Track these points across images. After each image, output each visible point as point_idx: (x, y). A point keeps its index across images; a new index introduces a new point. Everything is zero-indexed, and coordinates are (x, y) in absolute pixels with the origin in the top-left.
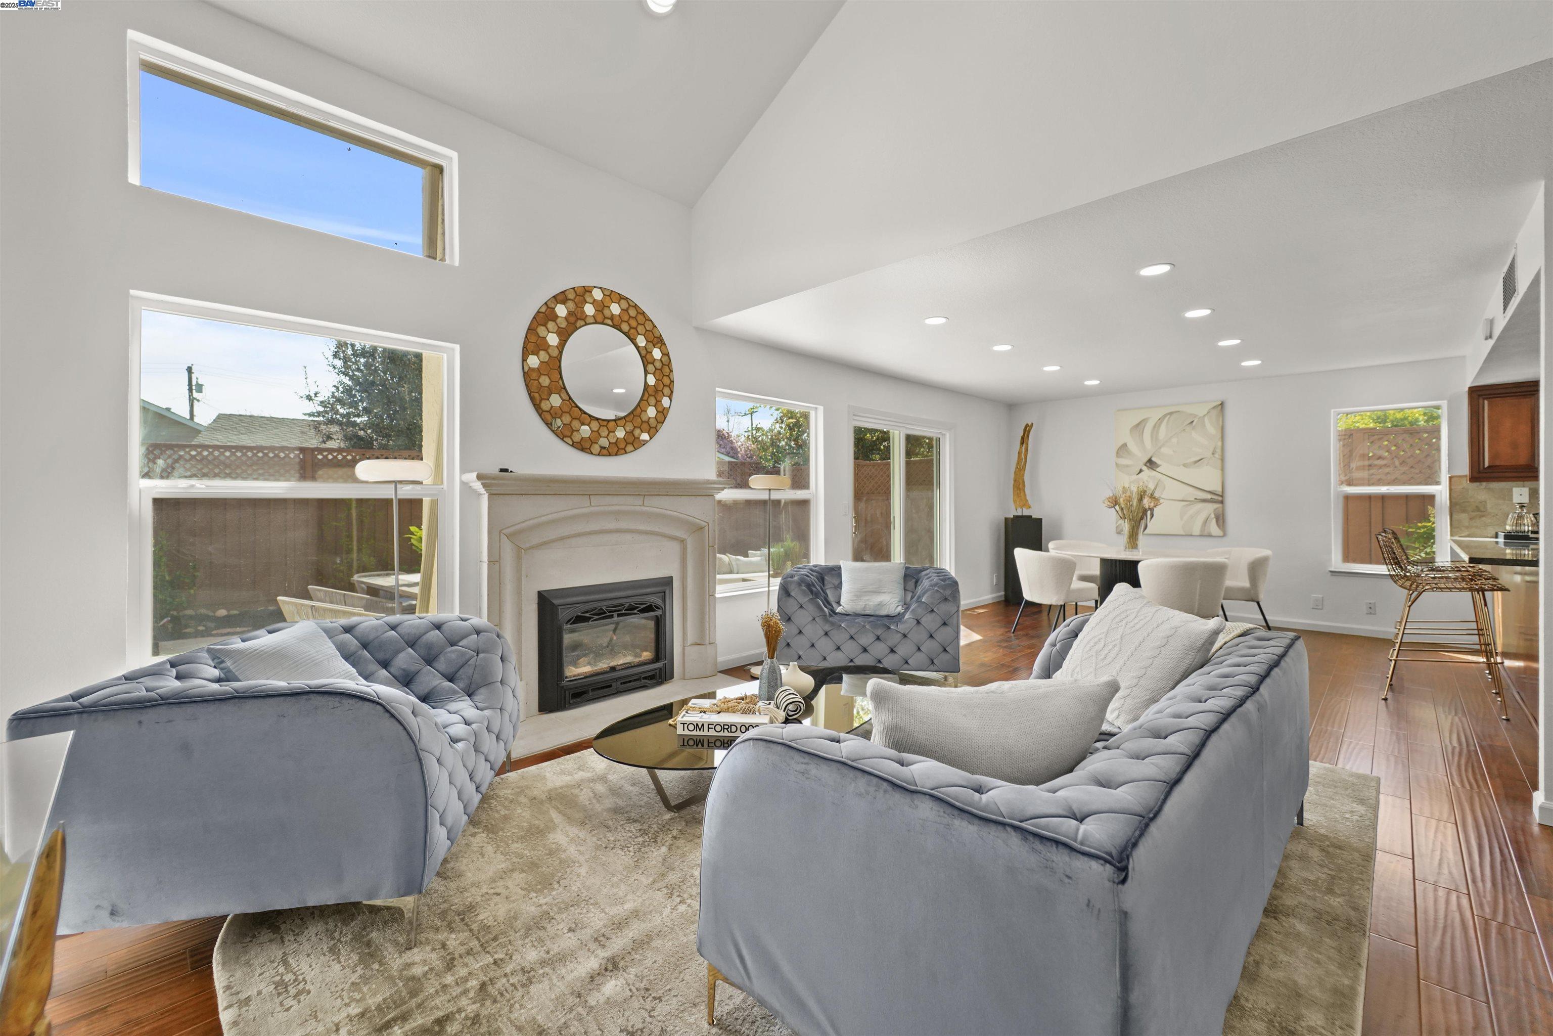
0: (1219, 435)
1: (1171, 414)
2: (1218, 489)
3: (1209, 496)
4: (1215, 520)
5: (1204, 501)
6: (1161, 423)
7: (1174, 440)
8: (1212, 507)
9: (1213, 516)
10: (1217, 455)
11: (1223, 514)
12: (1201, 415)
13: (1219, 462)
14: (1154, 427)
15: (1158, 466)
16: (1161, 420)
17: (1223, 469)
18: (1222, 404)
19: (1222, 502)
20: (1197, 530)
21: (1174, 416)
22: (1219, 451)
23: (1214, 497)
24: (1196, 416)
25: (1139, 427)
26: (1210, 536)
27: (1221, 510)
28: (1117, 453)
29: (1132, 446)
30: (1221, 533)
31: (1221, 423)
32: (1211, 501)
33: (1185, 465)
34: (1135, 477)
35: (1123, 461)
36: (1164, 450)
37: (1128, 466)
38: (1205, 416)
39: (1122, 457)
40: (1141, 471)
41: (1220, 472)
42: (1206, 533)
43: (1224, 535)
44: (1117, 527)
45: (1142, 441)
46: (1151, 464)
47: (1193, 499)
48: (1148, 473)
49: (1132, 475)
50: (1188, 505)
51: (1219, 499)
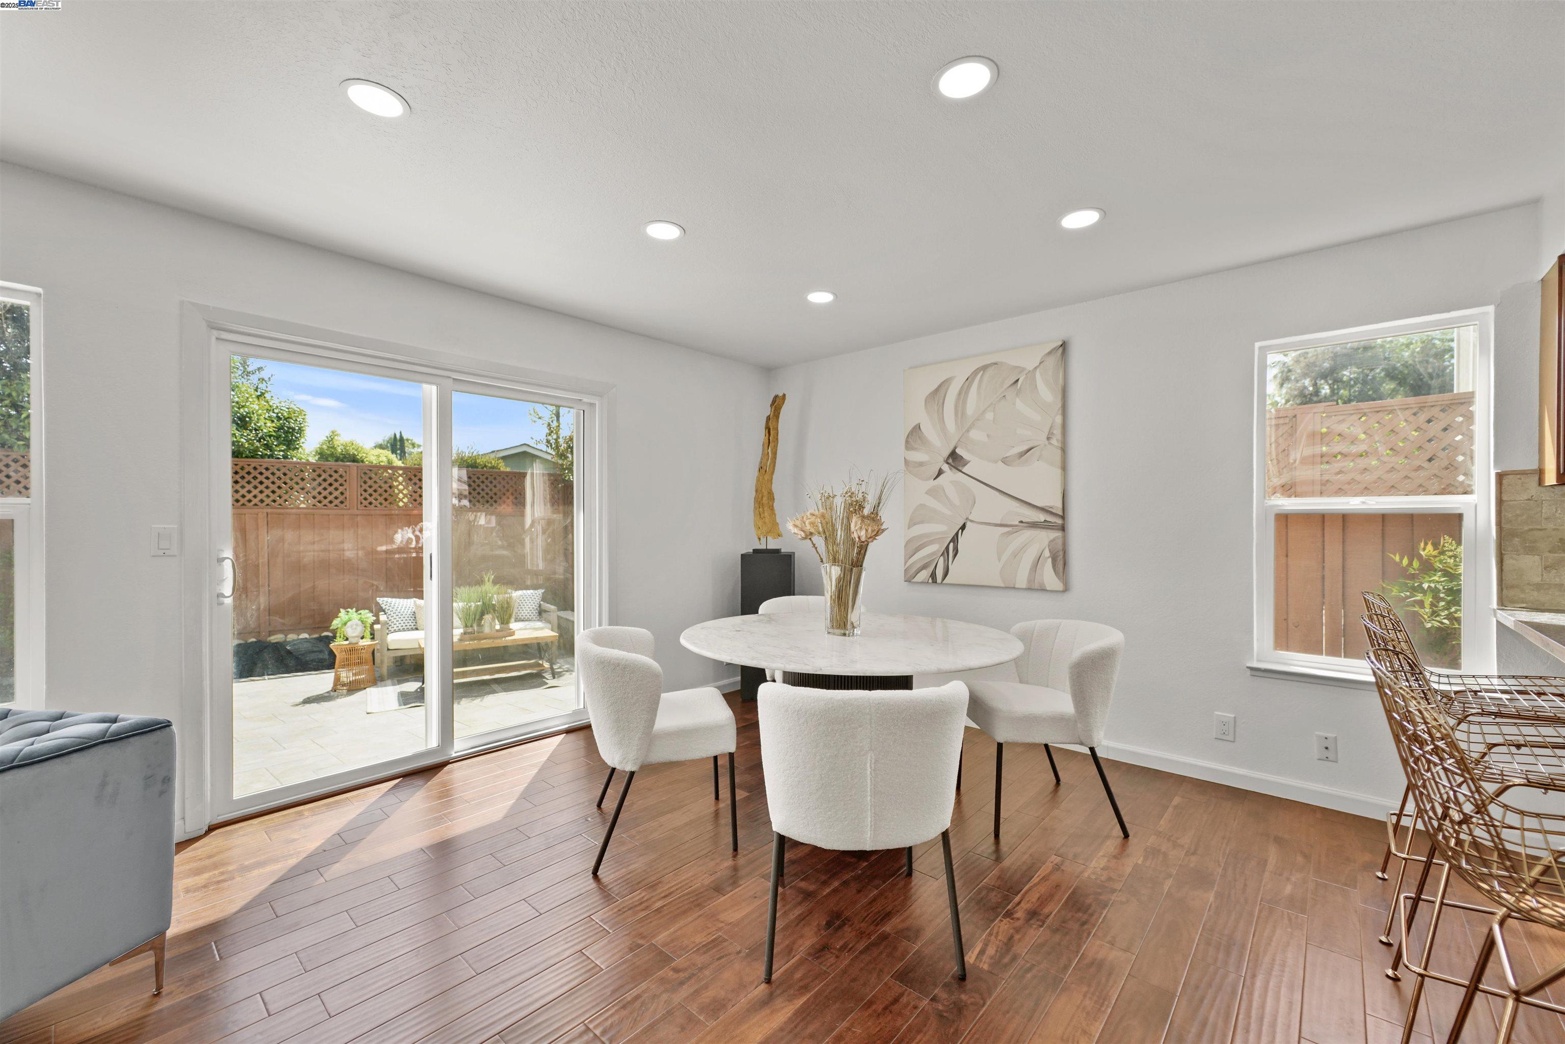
0: (1059, 404)
1: (984, 368)
2: (1056, 503)
3: (1041, 517)
4: (1050, 559)
5: (1034, 525)
6: (969, 387)
7: (989, 416)
8: (1045, 537)
9: (1047, 553)
10: (1054, 441)
11: (1065, 552)
12: (1031, 369)
13: (1059, 452)
14: (960, 394)
15: (966, 463)
16: (969, 380)
17: (1064, 468)
18: (1064, 346)
19: (1063, 528)
20: (1022, 581)
21: (990, 372)
22: (1058, 432)
23: (1050, 518)
24: (1023, 369)
25: (937, 394)
26: (1043, 590)
27: (1060, 542)
28: (907, 442)
29: (928, 430)
30: (1057, 585)
31: (1061, 381)
32: (1045, 526)
33: (1005, 461)
34: (932, 483)
35: (917, 456)
36: (974, 434)
37: (921, 464)
38: (1036, 368)
39: (913, 449)
40: (940, 472)
41: (1059, 471)
42: (1036, 586)
43: (1066, 589)
44: (906, 571)
45: (942, 420)
46: (955, 459)
47: (1017, 523)
48: (950, 475)
49: (927, 479)
50: (1009, 533)
51: (1059, 521)
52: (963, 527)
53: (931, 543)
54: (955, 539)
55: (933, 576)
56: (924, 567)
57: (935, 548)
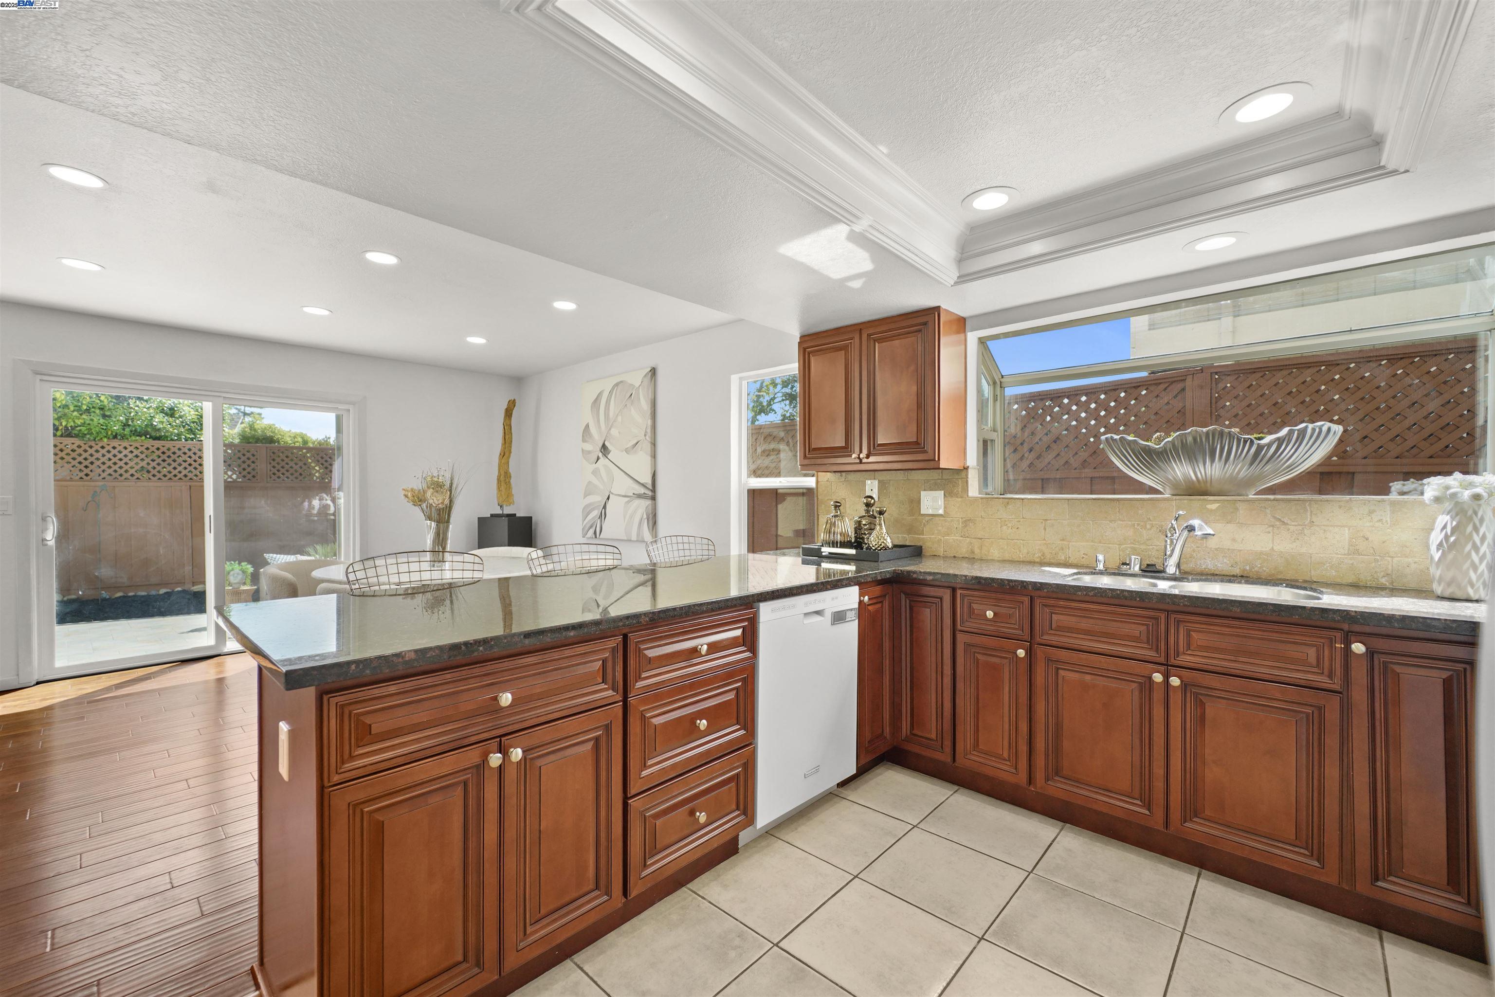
0: (651, 412)
1: (617, 385)
2: (650, 481)
3: (644, 491)
4: (646, 521)
5: (639, 496)
6: (610, 398)
7: (620, 418)
8: (647, 505)
9: (645, 516)
10: (649, 437)
11: (655, 514)
12: (637, 386)
13: (652, 445)
14: (606, 402)
15: (609, 452)
16: (611, 392)
17: (654, 456)
18: (653, 371)
19: (653, 498)
21: (618, 389)
22: (651, 432)
23: (648, 492)
24: (634, 386)
25: (597, 402)
26: (643, 541)
27: (653, 508)
28: (583, 436)
29: (593, 430)
30: (650, 538)
32: (645, 497)
33: (627, 451)
34: (594, 466)
35: (587, 446)
36: (613, 432)
37: (589, 452)
38: (640, 386)
39: (585, 441)
40: (598, 459)
41: (652, 458)
43: (656, 541)
44: (583, 529)
45: (599, 421)
46: (604, 449)
47: (632, 495)
48: (603, 460)
49: (592, 463)
50: (628, 502)
51: (650, 493)
52: (608, 498)
53: (593, 509)
54: (605, 507)
55: (595, 533)
56: (591, 527)
57: (596, 513)
